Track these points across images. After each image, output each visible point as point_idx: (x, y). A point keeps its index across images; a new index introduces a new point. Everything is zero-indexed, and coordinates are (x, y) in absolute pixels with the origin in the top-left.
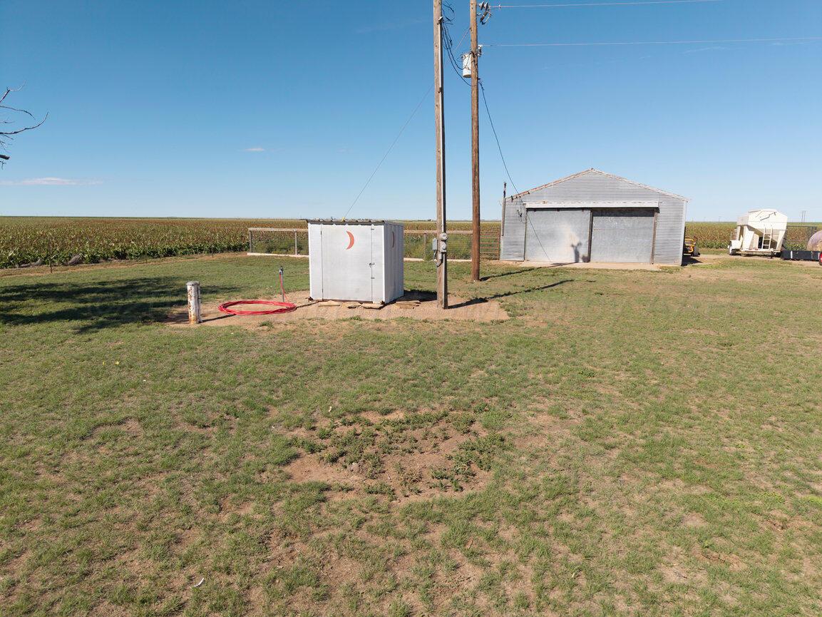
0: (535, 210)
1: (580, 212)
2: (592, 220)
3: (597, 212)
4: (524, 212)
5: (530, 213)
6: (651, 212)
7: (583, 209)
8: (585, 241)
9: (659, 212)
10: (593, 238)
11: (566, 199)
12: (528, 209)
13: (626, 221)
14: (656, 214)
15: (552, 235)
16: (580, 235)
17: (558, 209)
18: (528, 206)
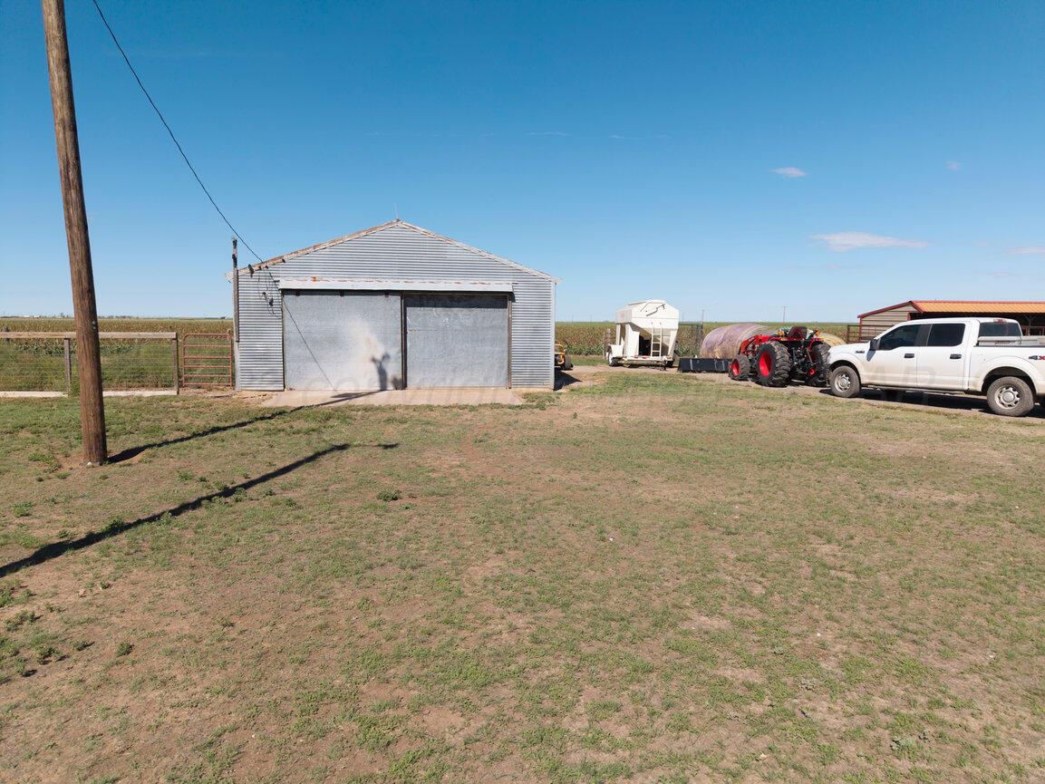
0: (298, 292)
1: (382, 298)
2: (404, 315)
3: (412, 299)
4: (276, 296)
5: (288, 298)
6: (501, 300)
7: (387, 293)
8: (395, 352)
9: (514, 301)
10: (408, 344)
11: (354, 272)
12: (285, 292)
13: (463, 316)
14: (509, 303)
15: (334, 341)
16: (385, 340)
17: (342, 293)
18: (284, 284)
